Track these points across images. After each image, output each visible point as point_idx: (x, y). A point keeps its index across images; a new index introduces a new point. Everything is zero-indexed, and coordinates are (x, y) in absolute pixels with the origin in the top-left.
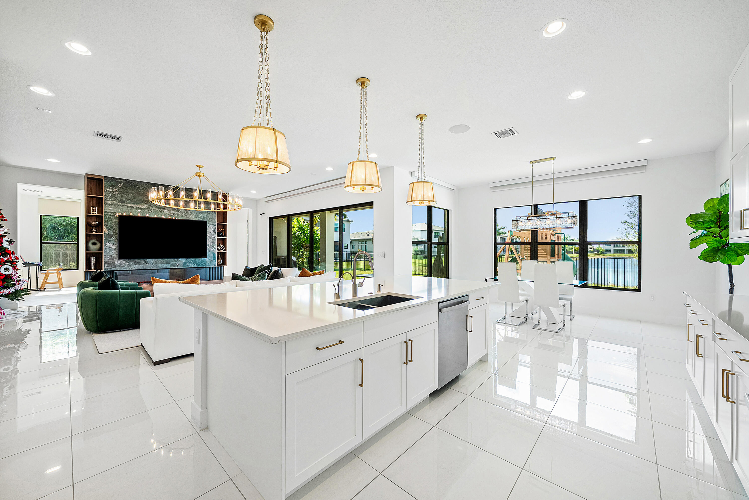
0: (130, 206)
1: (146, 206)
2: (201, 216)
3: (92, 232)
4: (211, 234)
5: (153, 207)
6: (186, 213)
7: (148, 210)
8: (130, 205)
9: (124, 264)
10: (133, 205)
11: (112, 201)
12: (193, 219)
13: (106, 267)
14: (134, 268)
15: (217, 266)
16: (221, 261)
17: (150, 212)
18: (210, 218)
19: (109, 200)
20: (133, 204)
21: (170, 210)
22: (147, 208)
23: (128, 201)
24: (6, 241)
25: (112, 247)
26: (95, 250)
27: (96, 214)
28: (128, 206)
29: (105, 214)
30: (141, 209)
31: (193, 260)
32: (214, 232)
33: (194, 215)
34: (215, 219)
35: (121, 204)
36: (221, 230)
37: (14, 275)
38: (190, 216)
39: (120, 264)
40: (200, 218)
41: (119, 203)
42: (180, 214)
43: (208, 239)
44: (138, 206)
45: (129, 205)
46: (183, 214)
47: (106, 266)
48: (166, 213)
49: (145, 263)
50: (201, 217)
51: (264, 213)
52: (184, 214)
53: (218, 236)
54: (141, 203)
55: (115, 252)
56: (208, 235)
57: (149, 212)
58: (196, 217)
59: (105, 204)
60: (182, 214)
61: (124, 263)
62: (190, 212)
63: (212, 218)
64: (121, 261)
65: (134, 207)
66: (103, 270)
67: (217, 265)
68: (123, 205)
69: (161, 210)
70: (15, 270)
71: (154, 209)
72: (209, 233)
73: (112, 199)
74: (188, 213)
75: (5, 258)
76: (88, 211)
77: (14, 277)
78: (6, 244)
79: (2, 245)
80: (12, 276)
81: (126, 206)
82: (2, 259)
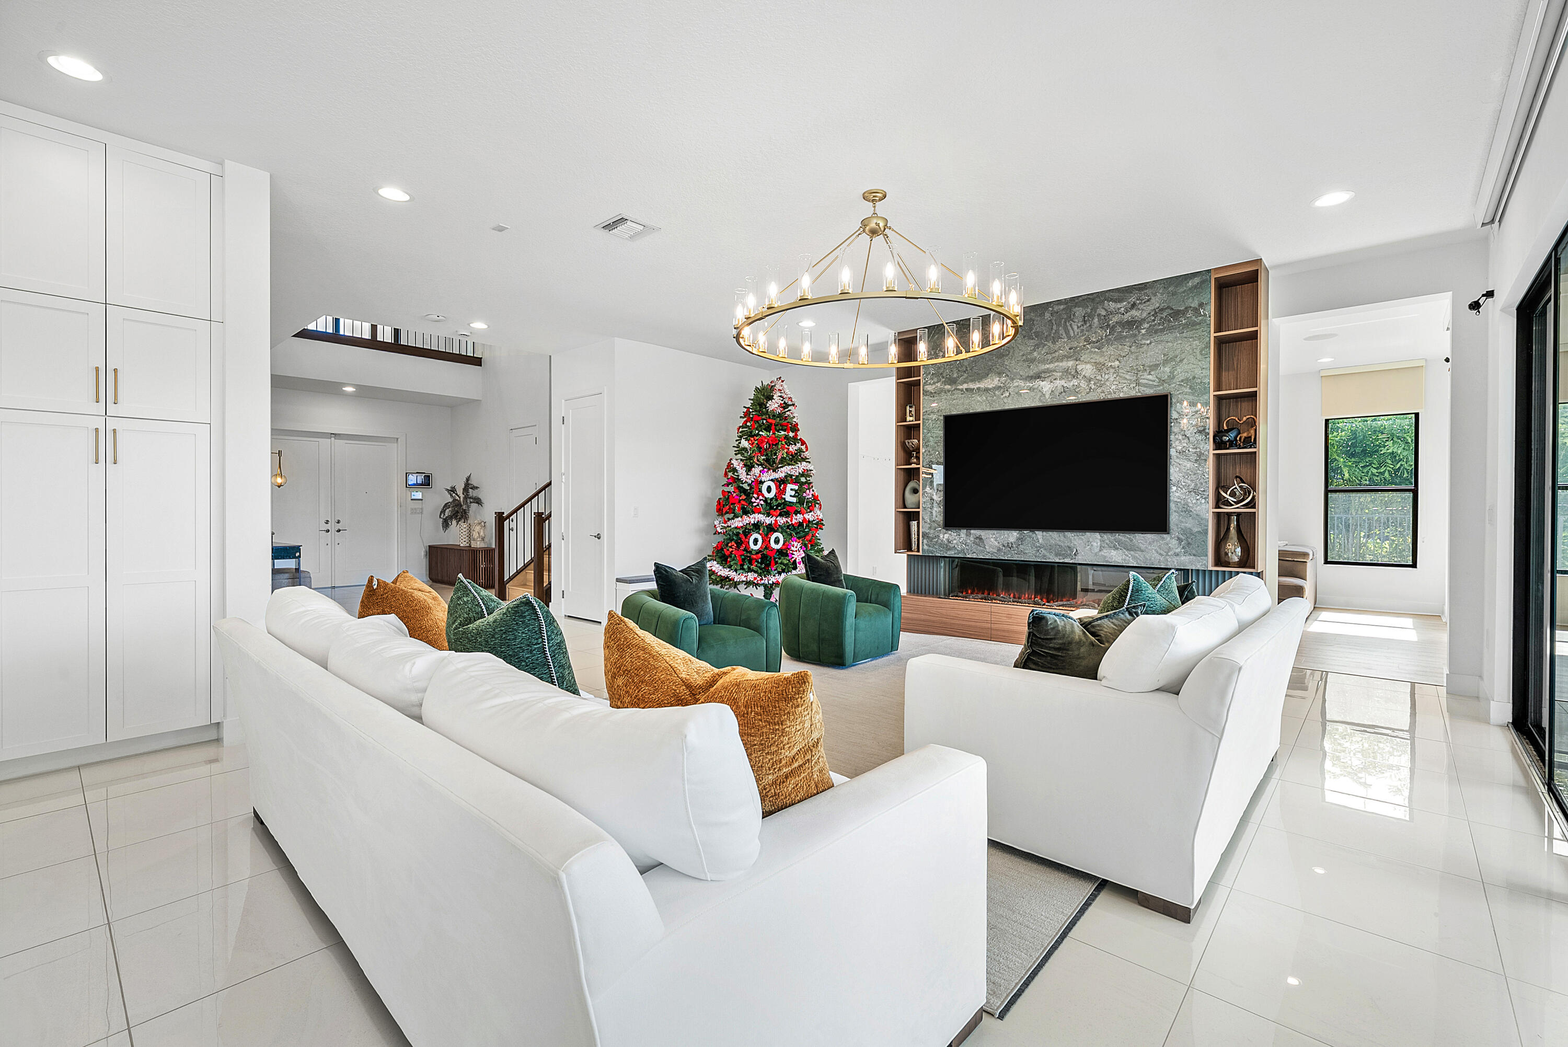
0: (966, 389)
1: (999, 380)
2: (1150, 377)
3: (911, 464)
4: (1186, 441)
5: (1012, 379)
6: (1099, 377)
7: (1002, 391)
8: (966, 385)
9: (955, 542)
10: (971, 386)
11: (934, 383)
12: (1122, 395)
13: (926, 547)
14: (975, 553)
15: (1211, 568)
16: (1239, 550)
17: (1008, 394)
18: (1182, 381)
19: (930, 384)
20: (972, 381)
21: (1055, 379)
22: (999, 385)
23: (962, 376)
24: (791, 490)
25: (934, 498)
26: (914, 506)
27: (913, 421)
28: (962, 390)
29: (923, 419)
30: (987, 390)
31: (1123, 539)
32: (1200, 432)
33: (1126, 379)
34: (1206, 381)
35: (949, 387)
36: (1245, 419)
37: (796, 551)
38: (1113, 387)
39: (948, 540)
40: (1145, 385)
41: (945, 385)
42: (1083, 384)
43: (1178, 461)
44: (982, 385)
45: (965, 386)
46: (1092, 382)
47: (925, 545)
48: (1045, 390)
49: (996, 541)
50: (1151, 383)
51: (1490, 294)
52: (1094, 384)
53: (1219, 444)
54: (988, 375)
55: (940, 509)
56: (1176, 445)
57: (1004, 395)
58: (1132, 386)
59: (923, 394)
60: (1088, 385)
61: (955, 539)
62: (1112, 371)
63: (1194, 378)
64: (950, 532)
65: (974, 389)
66: (920, 553)
67: (1216, 565)
68: (954, 390)
69: (1031, 385)
70: (799, 543)
71: (1016, 384)
72: (1180, 437)
73: (935, 380)
74: (1107, 377)
75: (782, 521)
76: (901, 417)
77: (794, 554)
78: (791, 496)
79: (783, 496)
80: (791, 552)
81: (958, 389)
82: (776, 521)
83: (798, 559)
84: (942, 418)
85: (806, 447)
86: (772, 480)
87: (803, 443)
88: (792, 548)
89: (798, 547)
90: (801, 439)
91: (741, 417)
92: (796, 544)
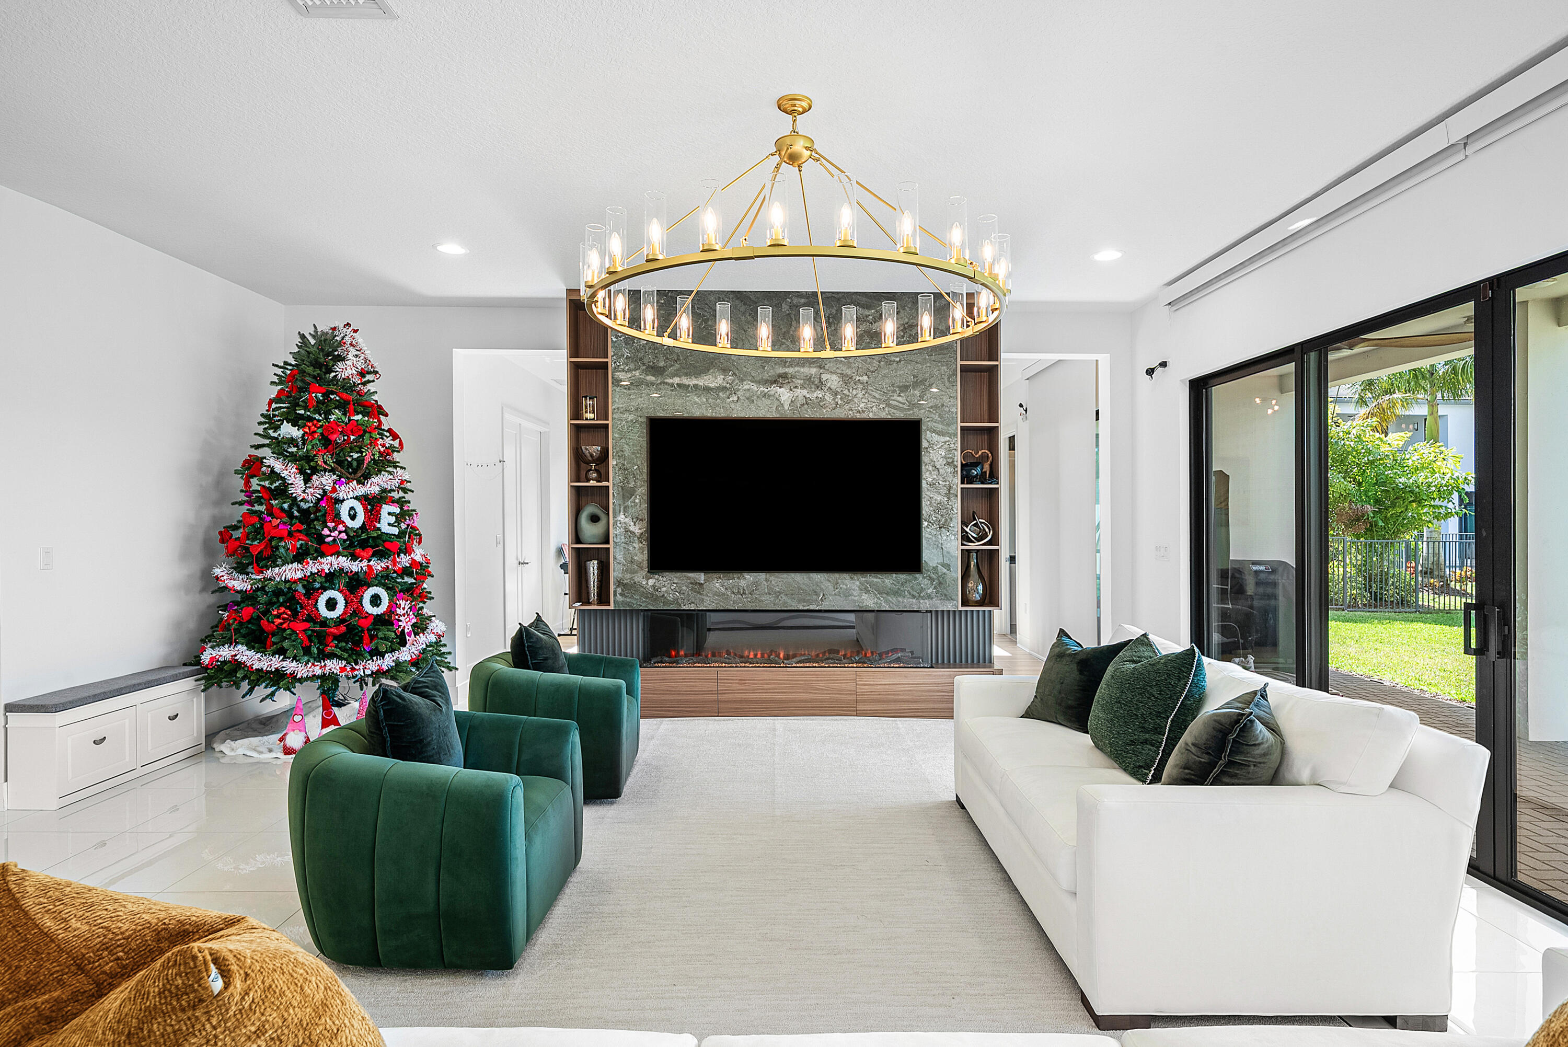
0: (677, 384)
1: (724, 379)
2: (900, 399)
3: (588, 481)
4: (936, 472)
5: (742, 380)
6: (846, 392)
7: (728, 393)
8: (678, 379)
9: (664, 589)
10: (685, 381)
11: (630, 370)
12: (871, 416)
13: (619, 598)
14: (694, 603)
15: (960, 608)
16: (980, 587)
17: (735, 398)
18: (932, 407)
19: (623, 370)
20: (686, 375)
21: (796, 387)
22: (725, 385)
23: (672, 366)
24: (389, 514)
25: (632, 528)
26: (595, 541)
27: (593, 419)
28: (672, 385)
29: (613, 419)
30: (707, 389)
31: (875, 580)
32: (948, 464)
33: (875, 397)
34: (954, 410)
35: (653, 378)
36: (980, 453)
37: (404, 615)
38: (862, 405)
39: (654, 586)
40: (895, 407)
41: (647, 375)
42: (829, 398)
43: (928, 493)
44: (701, 382)
45: (676, 380)
46: (839, 397)
47: (618, 595)
48: (783, 398)
49: (722, 586)
50: (901, 405)
51: (1164, 364)
52: (841, 399)
53: (966, 478)
54: (708, 370)
55: (641, 545)
56: (927, 476)
57: (731, 399)
58: (882, 406)
59: (613, 383)
60: (834, 399)
61: (664, 586)
62: (860, 386)
63: (943, 405)
64: (657, 576)
65: (689, 385)
66: (612, 607)
67: (963, 604)
68: (660, 384)
69: (766, 390)
70: (407, 601)
71: (747, 387)
72: (931, 468)
73: (632, 366)
74: (855, 392)
75: (378, 565)
76: (576, 411)
77: (401, 621)
78: (389, 524)
79: (378, 525)
80: (397, 617)
81: (667, 384)
82: (369, 567)
83: (406, 628)
84: (644, 420)
85: (401, 443)
86: (356, 498)
87: (395, 436)
88: (399, 611)
89: (407, 608)
90: (390, 431)
91: (272, 383)
92: (402, 603)
